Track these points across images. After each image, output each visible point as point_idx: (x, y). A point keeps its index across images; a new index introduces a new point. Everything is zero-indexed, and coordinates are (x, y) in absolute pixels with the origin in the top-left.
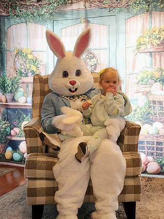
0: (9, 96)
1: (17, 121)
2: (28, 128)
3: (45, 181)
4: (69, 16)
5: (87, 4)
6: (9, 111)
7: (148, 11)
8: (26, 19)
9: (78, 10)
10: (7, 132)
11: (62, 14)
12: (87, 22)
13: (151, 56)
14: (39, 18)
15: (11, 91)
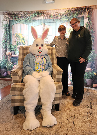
0: (13, 52)
1: (16, 62)
2: (13, 72)
3: (19, 96)
4: (37, 22)
5: (45, 17)
6: (13, 59)
8: (20, 22)
9: (41, 19)
12: (44, 24)
15: (13, 50)
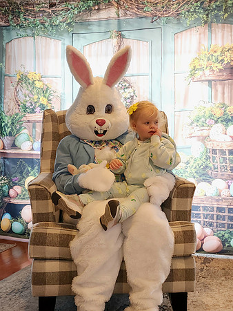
0: (7, 140)
1: (19, 176)
2: (34, 187)
3: (57, 263)
4: (95, 28)
5: (121, 12)
6: (7, 162)
7: (206, 22)
8: (34, 31)
9: (108, 19)
10: (4, 192)
11: (85, 24)
12: (121, 36)
13: (210, 85)
14: (51, 30)
15: (10, 133)
